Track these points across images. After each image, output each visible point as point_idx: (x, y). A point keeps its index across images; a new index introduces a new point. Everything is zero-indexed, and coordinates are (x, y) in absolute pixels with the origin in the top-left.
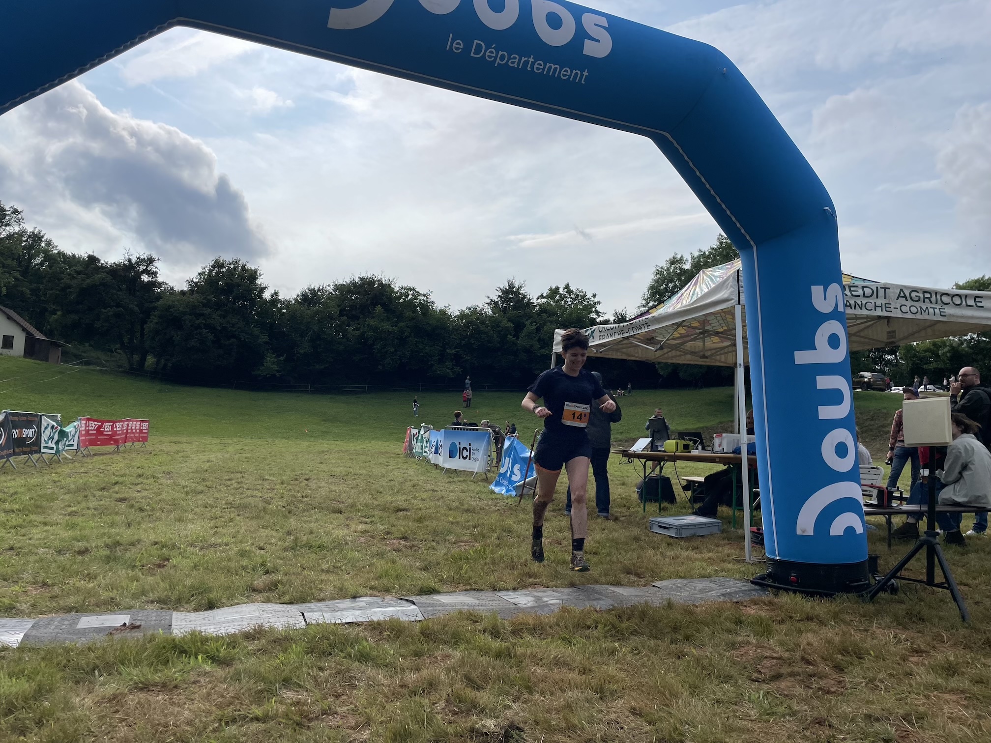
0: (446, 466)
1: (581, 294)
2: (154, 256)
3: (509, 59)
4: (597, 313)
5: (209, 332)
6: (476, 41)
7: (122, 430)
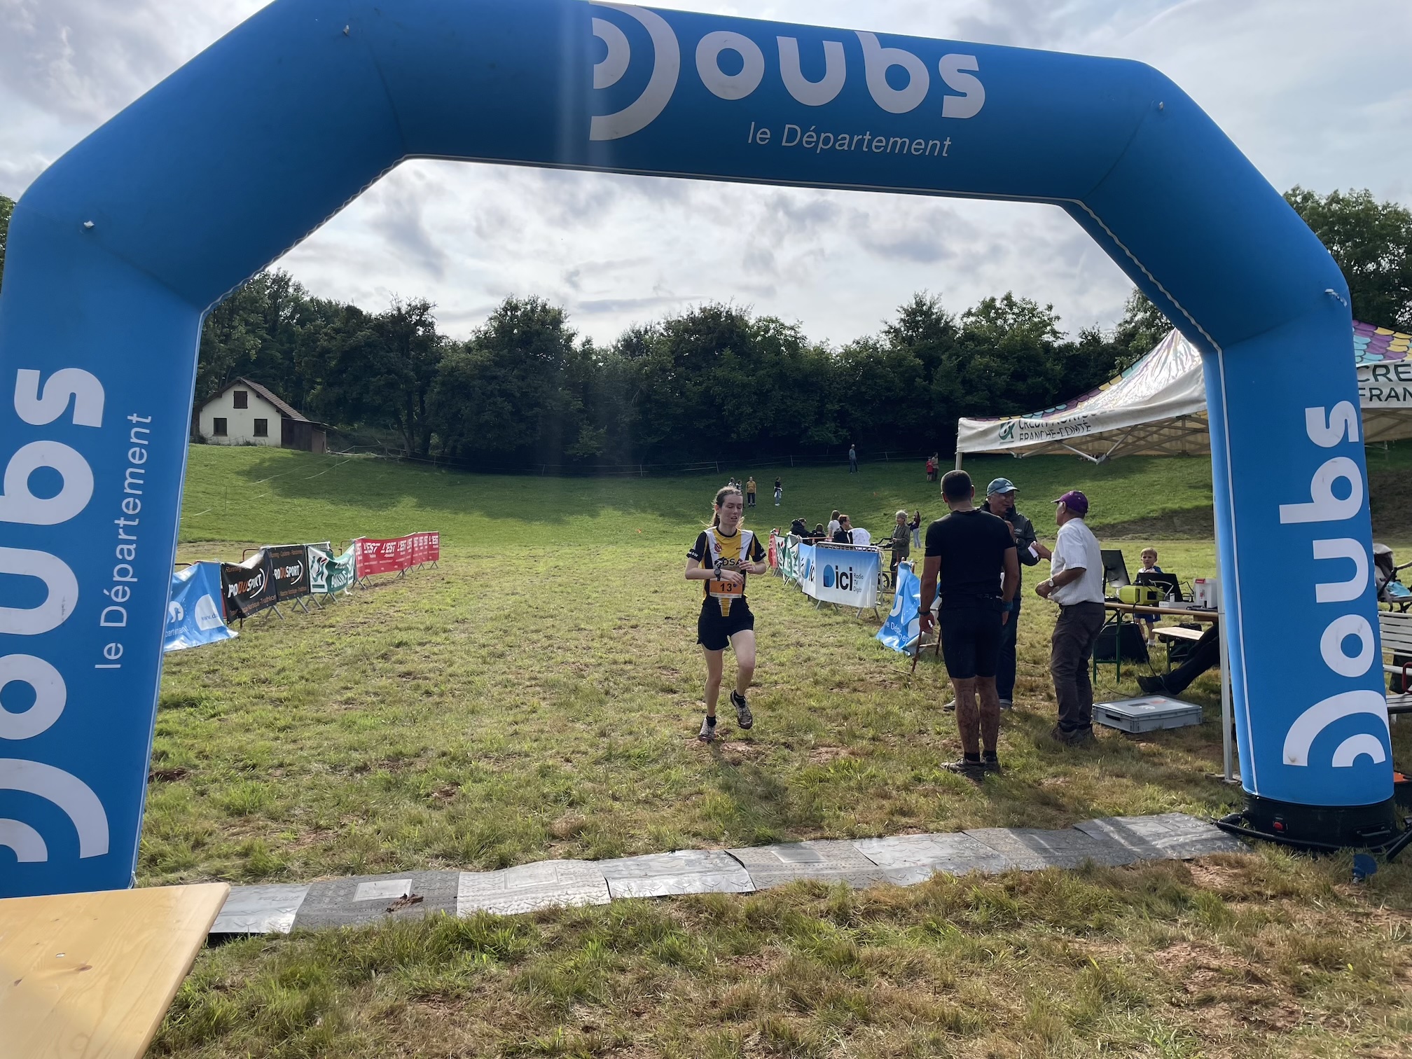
0: (821, 598)
1: (1029, 306)
2: (430, 301)
3: (836, 140)
4: (1054, 333)
5: (505, 401)
6: (788, 126)
7: (406, 550)
